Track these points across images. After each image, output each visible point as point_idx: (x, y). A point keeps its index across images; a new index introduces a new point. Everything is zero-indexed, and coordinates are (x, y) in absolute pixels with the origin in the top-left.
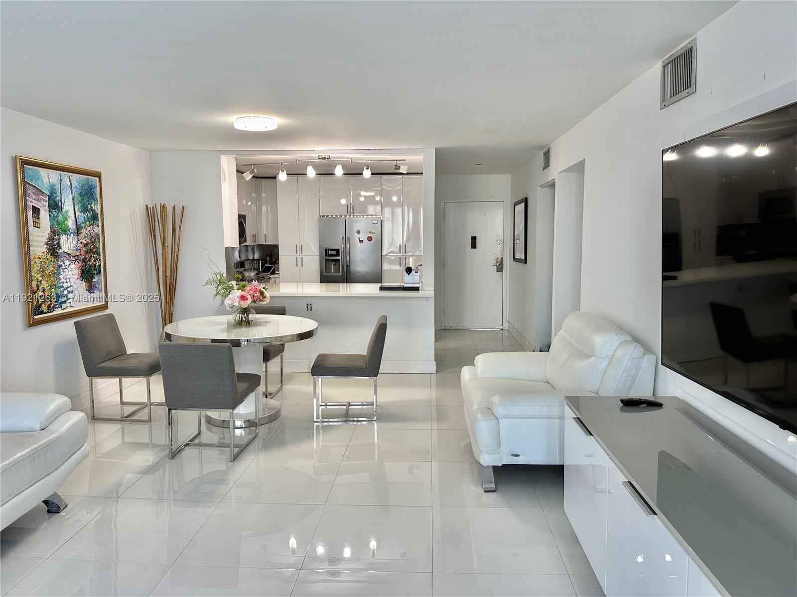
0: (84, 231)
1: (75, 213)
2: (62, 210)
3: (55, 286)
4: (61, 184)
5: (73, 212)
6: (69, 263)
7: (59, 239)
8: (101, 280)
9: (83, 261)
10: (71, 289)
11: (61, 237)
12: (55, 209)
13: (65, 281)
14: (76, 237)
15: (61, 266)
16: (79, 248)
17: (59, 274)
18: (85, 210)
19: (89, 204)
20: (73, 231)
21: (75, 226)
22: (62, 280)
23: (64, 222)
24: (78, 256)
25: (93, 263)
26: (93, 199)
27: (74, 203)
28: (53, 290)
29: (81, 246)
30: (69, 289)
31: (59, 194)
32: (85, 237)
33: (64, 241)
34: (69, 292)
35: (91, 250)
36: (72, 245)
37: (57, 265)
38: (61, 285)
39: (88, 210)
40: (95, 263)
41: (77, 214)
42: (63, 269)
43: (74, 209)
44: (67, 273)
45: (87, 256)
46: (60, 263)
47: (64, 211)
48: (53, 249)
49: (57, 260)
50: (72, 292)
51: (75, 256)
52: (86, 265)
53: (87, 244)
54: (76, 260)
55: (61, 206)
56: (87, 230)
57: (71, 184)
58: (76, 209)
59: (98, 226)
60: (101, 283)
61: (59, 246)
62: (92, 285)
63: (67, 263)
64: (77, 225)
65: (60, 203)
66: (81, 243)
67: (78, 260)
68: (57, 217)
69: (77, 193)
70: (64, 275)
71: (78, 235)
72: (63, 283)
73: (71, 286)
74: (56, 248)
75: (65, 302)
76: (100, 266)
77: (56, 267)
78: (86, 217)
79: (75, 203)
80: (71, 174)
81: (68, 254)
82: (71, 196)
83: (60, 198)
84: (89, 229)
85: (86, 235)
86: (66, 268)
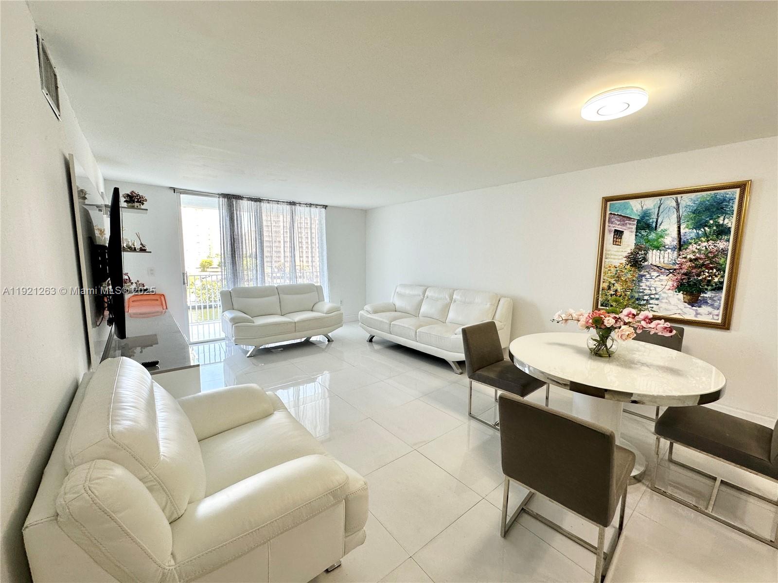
0: (693, 247)
1: (679, 231)
2: (656, 229)
3: (632, 290)
4: (659, 207)
5: (676, 229)
6: (658, 274)
7: (645, 254)
8: (721, 297)
9: (685, 274)
10: (657, 296)
11: (650, 252)
12: (645, 230)
13: (648, 288)
14: (676, 252)
15: (644, 276)
16: (679, 262)
17: (640, 281)
18: (699, 225)
19: (710, 219)
20: (671, 247)
21: (675, 243)
22: (644, 287)
23: (657, 240)
24: (675, 269)
25: (705, 279)
26: (722, 213)
27: (679, 222)
28: (629, 293)
29: (685, 260)
30: (653, 296)
31: (654, 217)
32: (694, 252)
33: (654, 256)
34: (652, 299)
35: (703, 265)
36: (666, 259)
37: (639, 275)
38: (641, 290)
39: (706, 226)
40: (710, 278)
41: (682, 231)
42: (645, 278)
43: (679, 228)
44: (652, 283)
45: (693, 271)
46: (642, 273)
47: (659, 230)
48: (636, 261)
49: (639, 270)
50: (657, 299)
51: (670, 269)
52: (689, 279)
53: (696, 259)
54: (671, 273)
55: (656, 226)
56: (699, 245)
57: (678, 204)
58: (682, 227)
59: (728, 241)
60: (720, 300)
61: (645, 259)
62: (698, 300)
63: (655, 274)
64: (680, 241)
65: (654, 225)
66: (685, 258)
67: (676, 274)
68: (647, 236)
69: (689, 211)
70: (648, 283)
71: (680, 250)
72: (645, 289)
73: (656, 294)
74: (641, 261)
75: (644, 305)
76: (722, 283)
77: (637, 276)
78: (700, 232)
79: (682, 221)
80: (679, 196)
81: (658, 267)
82: (675, 216)
83: (655, 220)
84: (706, 244)
85: (697, 251)
86: (651, 278)
